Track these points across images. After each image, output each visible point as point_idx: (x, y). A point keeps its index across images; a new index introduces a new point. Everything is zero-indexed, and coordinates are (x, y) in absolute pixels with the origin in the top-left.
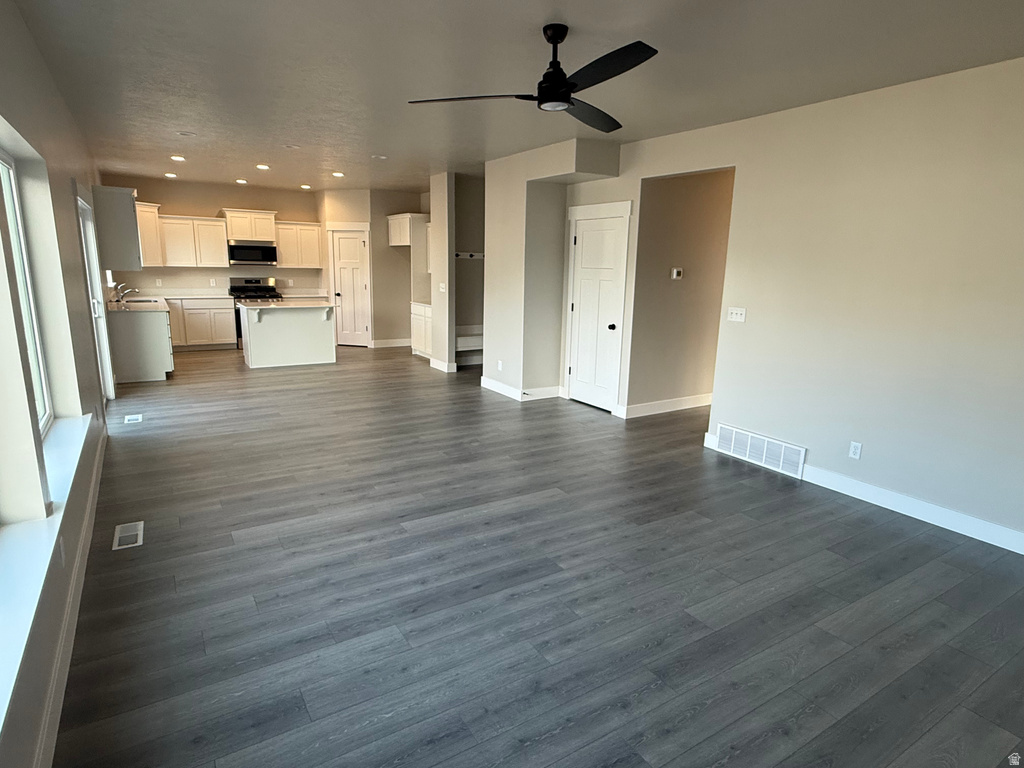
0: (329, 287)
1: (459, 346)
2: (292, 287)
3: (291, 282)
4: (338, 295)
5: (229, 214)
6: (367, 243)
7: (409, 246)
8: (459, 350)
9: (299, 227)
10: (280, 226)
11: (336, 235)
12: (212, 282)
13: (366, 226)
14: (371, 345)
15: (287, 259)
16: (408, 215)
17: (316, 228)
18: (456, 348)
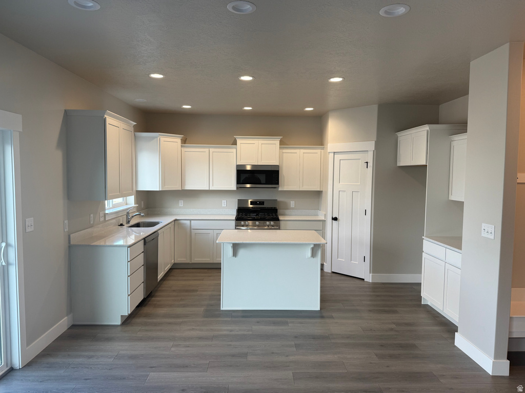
0: (326, 211)
1: (514, 330)
2: (293, 209)
3: (292, 204)
4: (335, 219)
5: (239, 141)
6: (370, 164)
7: (424, 167)
8: (515, 336)
9: (303, 151)
10: (285, 151)
11: (337, 157)
12: (224, 202)
13: (370, 146)
14: (369, 278)
15: (288, 182)
16: (426, 128)
17: (318, 151)
18: (510, 332)
